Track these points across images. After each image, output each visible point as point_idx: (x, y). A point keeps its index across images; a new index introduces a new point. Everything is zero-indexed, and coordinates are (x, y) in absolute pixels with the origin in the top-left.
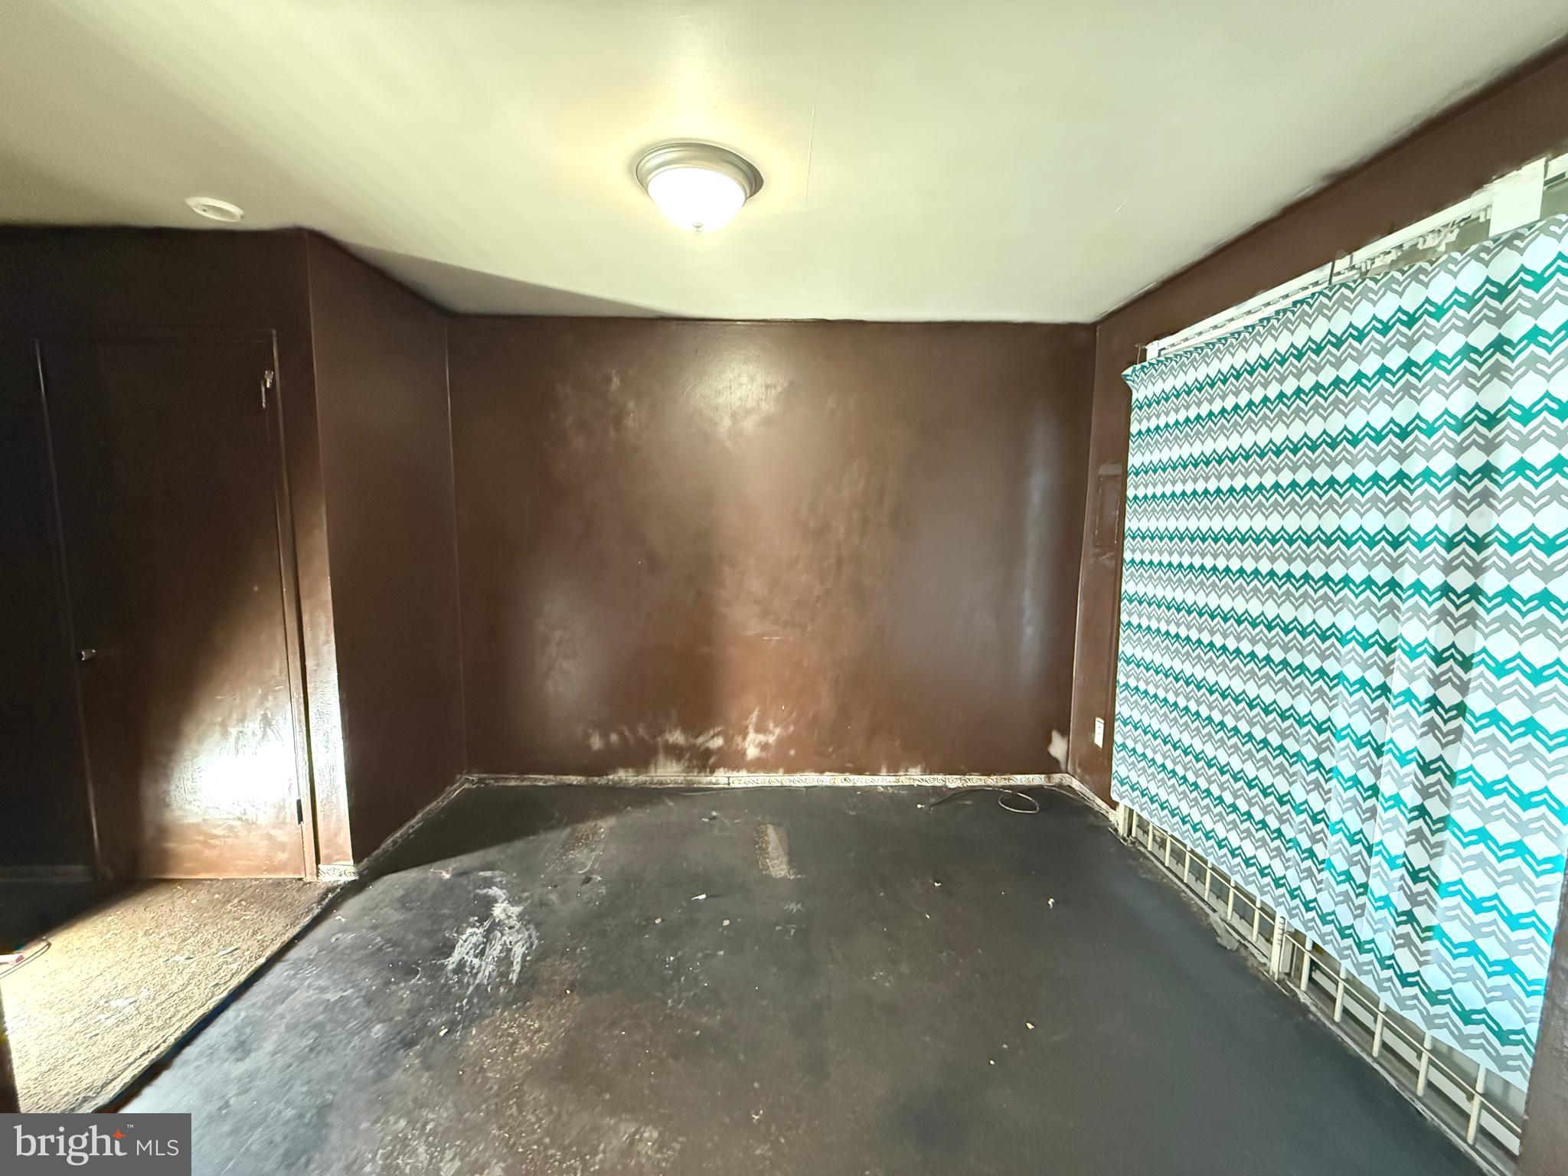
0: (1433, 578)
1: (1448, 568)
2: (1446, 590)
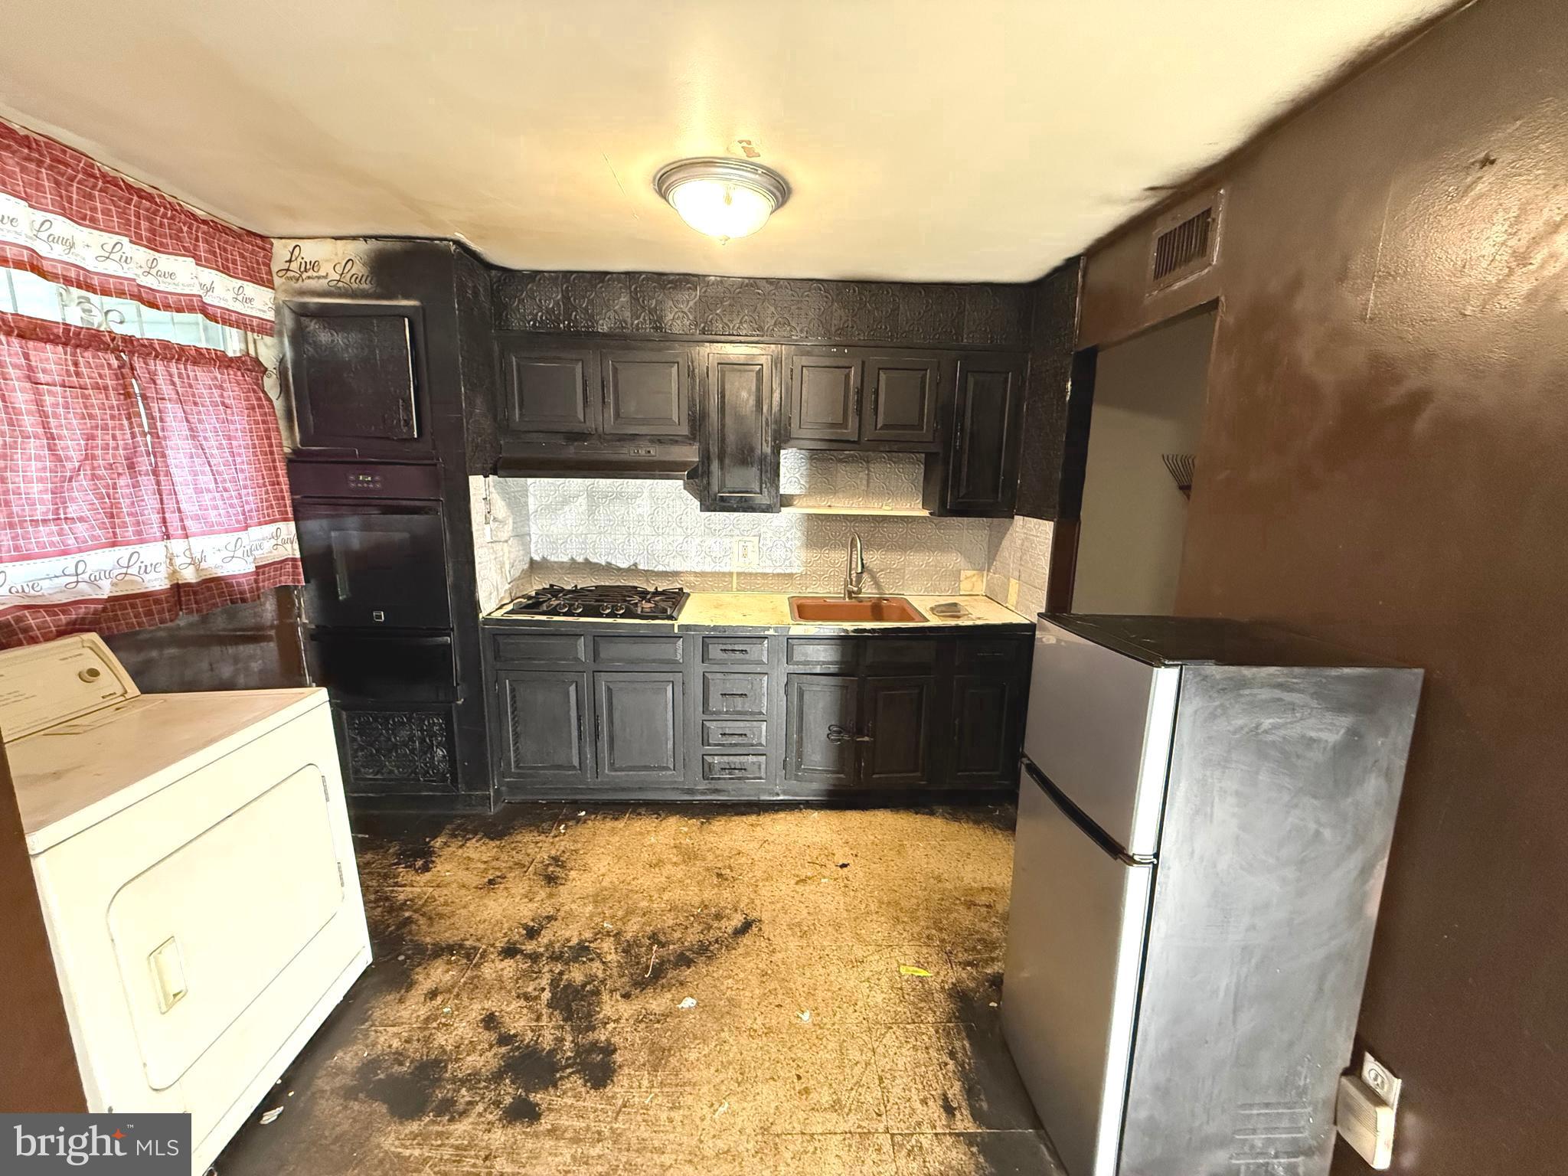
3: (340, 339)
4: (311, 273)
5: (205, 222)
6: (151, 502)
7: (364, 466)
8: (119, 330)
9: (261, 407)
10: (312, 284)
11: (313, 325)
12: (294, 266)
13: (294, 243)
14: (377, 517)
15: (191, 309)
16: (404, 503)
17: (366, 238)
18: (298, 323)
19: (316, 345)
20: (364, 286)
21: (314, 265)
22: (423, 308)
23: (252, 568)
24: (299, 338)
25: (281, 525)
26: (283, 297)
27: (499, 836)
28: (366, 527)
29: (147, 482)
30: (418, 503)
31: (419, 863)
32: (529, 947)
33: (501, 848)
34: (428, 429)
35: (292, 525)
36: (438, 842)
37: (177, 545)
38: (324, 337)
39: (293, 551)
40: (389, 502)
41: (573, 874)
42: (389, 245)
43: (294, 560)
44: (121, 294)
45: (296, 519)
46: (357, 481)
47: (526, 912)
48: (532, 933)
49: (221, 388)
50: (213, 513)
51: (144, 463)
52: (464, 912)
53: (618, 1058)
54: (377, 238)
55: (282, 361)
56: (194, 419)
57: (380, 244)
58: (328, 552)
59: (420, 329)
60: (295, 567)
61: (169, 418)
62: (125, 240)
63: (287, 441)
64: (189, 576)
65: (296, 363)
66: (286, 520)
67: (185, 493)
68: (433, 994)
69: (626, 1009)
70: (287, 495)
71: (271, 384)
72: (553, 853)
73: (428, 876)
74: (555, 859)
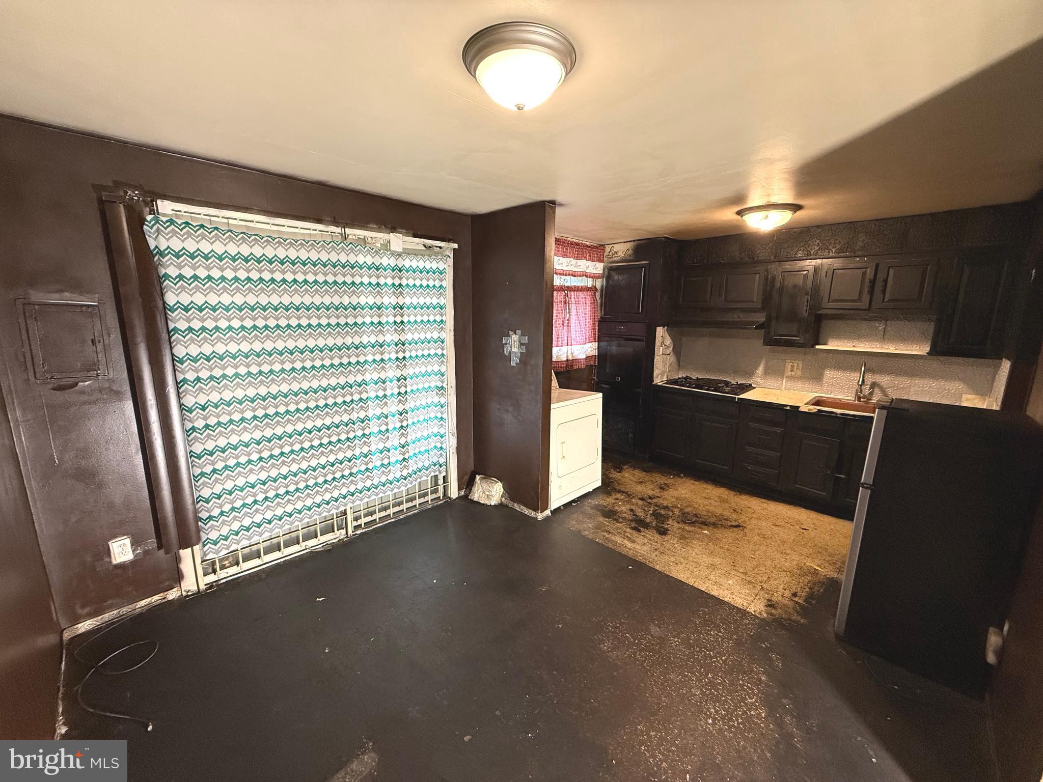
0: (393, 356)
1: (397, 352)
2: (397, 358)
3: (621, 278)
4: (615, 255)
5: (590, 247)
6: (566, 333)
7: (621, 323)
8: (566, 284)
9: (594, 303)
10: (615, 259)
11: (613, 273)
12: (611, 254)
13: (611, 246)
14: (623, 342)
15: (583, 276)
16: (633, 337)
17: (634, 241)
18: (609, 273)
19: (613, 280)
20: (631, 258)
21: (617, 252)
22: (649, 263)
23: (585, 357)
24: (609, 278)
25: (593, 343)
26: (606, 265)
27: (647, 472)
28: (619, 345)
29: (566, 328)
30: (639, 337)
31: (618, 470)
32: (649, 501)
33: (647, 475)
34: (645, 309)
35: (597, 343)
36: (625, 467)
37: (569, 347)
38: (616, 277)
39: (595, 353)
40: (628, 337)
41: (671, 490)
42: (642, 242)
43: (595, 356)
44: (569, 275)
45: (598, 342)
46: (619, 328)
47: (651, 493)
48: (650, 498)
49: (585, 298)
50: (578, 338)
51: (566, 324)
52: (630, 486)
53: (669, 532)
54: (638, 240)
55: (602, 286)
56: (578, 308)
57: (639, 242)
58: (606, 355)
59: (647, 273)
60: (595, 358)
61: (573, 308)
62: (572, 259)
63: (599, 315)
64: (570, 358)
65: (606, 287)
66: (595, 342)
67: (573, 331)
68: (617, 499)
69: (676, 525)
70: (597, 333)
71: (598, 294)
72: (666, 482)
73: (620, 474)
74: (666, 484)
